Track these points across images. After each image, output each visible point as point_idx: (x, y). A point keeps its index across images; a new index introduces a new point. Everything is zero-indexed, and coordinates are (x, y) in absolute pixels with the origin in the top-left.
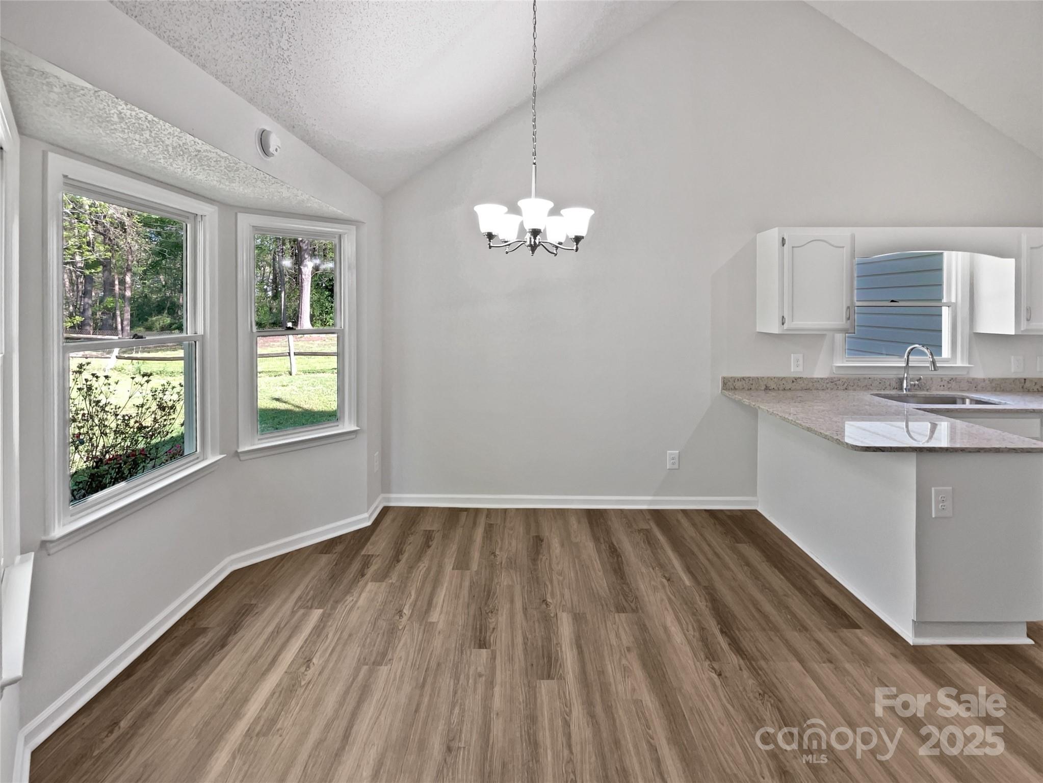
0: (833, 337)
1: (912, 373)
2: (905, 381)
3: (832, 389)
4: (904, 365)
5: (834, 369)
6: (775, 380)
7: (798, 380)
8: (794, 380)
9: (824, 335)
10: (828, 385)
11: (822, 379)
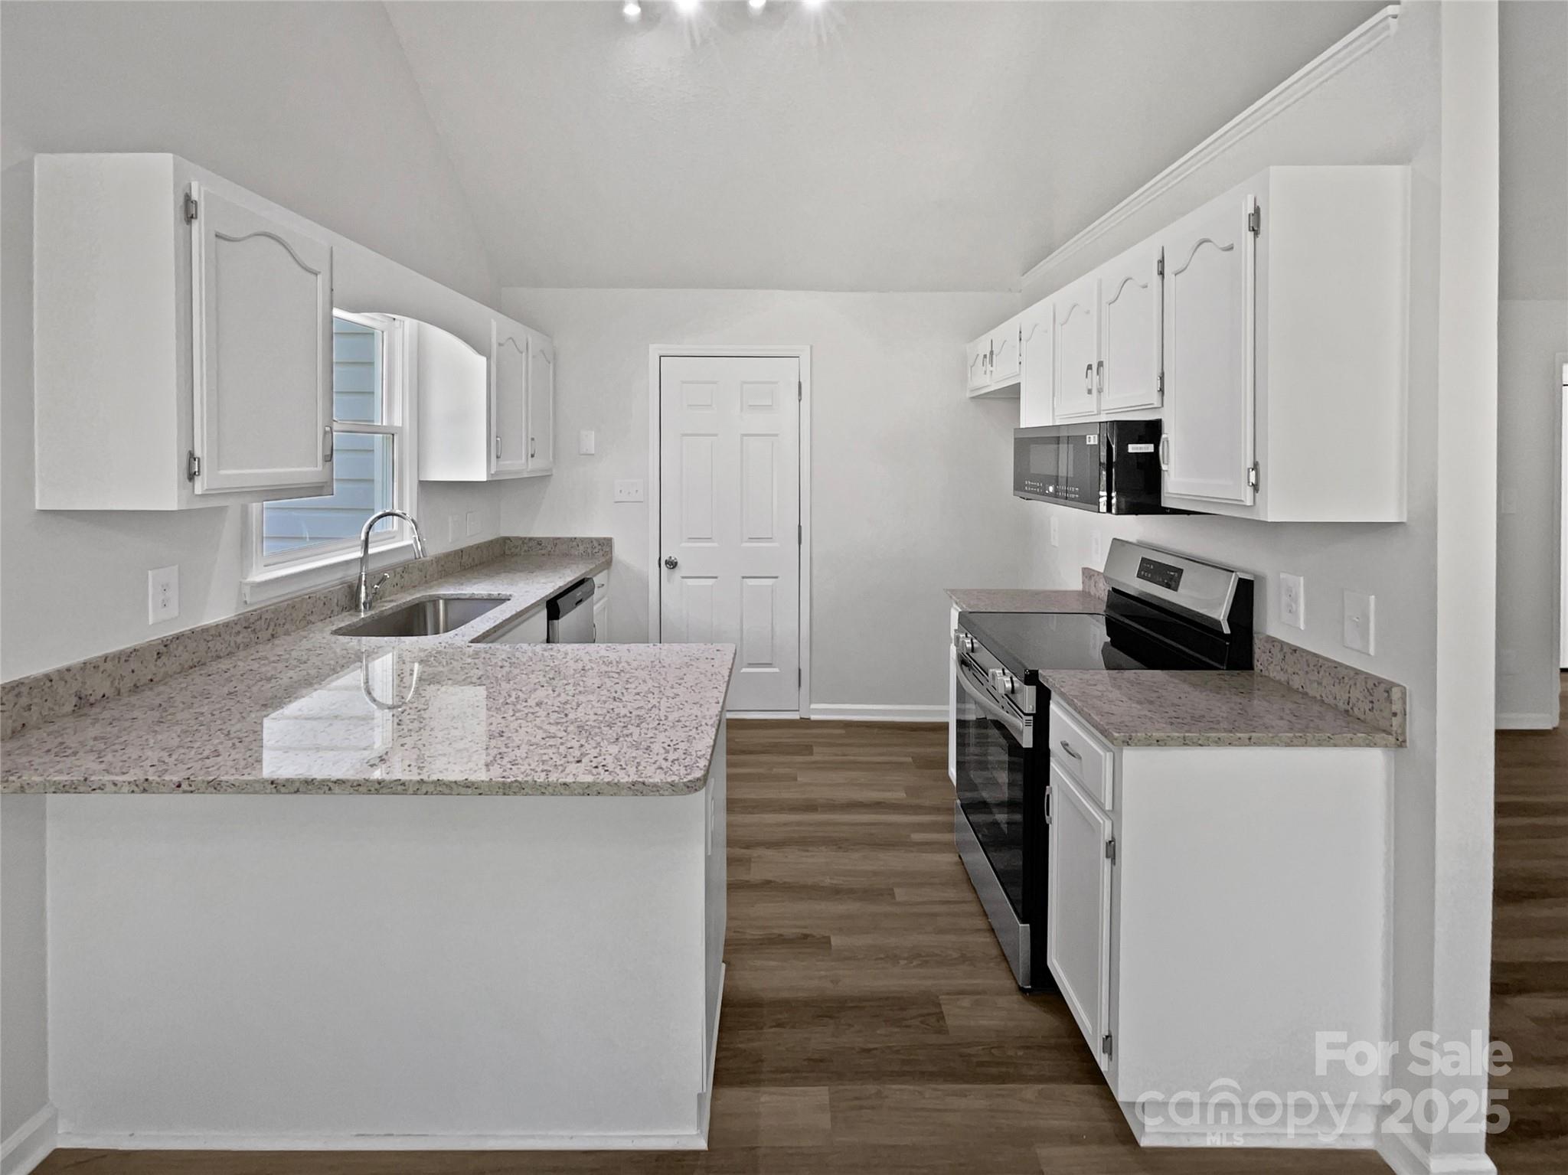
0: (245, 513)
1: (373, 566)
2: (363, 588)
3: (247, 646)
4: (359, 554)
5: (247, 590)
6: (109, 665)
7: (172, 647)
8: (163, 649)
9: (221, 510)
10: (239, 639)
11: (227, 625)
